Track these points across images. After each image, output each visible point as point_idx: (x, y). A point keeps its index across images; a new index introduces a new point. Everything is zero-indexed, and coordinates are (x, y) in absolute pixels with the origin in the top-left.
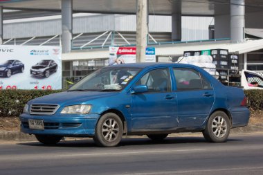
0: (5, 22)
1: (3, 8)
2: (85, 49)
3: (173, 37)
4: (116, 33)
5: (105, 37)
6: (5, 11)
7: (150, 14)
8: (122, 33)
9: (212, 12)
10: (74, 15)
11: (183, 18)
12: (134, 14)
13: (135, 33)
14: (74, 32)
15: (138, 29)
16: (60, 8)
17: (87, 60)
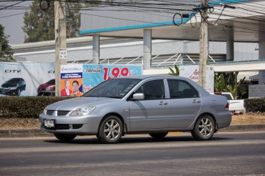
0: (101, 46)
1: (100, 36)
3: (228, 58)
4: (184, 54)
5: (176, 58)
7: (210, 40)
8: (189, 54)
9: (257, 39)
10: (153, 41)
11: (235, 43)
12: (198, 40)
13: (198, 55)
14: (153, 54)
15: (201, 52)
16: (142, 36)
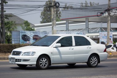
0: (69, 25)
1: (69, 21)
2: (92, 33)
4: (101, 28)
5: (98, 29)
6: (69, 22)
7: (111, 23)
8: (103, 28)
12: (106, 22)
14: (89, 28)
16: (85, 21)
17: (93, 36)
